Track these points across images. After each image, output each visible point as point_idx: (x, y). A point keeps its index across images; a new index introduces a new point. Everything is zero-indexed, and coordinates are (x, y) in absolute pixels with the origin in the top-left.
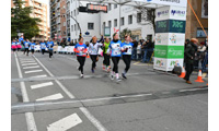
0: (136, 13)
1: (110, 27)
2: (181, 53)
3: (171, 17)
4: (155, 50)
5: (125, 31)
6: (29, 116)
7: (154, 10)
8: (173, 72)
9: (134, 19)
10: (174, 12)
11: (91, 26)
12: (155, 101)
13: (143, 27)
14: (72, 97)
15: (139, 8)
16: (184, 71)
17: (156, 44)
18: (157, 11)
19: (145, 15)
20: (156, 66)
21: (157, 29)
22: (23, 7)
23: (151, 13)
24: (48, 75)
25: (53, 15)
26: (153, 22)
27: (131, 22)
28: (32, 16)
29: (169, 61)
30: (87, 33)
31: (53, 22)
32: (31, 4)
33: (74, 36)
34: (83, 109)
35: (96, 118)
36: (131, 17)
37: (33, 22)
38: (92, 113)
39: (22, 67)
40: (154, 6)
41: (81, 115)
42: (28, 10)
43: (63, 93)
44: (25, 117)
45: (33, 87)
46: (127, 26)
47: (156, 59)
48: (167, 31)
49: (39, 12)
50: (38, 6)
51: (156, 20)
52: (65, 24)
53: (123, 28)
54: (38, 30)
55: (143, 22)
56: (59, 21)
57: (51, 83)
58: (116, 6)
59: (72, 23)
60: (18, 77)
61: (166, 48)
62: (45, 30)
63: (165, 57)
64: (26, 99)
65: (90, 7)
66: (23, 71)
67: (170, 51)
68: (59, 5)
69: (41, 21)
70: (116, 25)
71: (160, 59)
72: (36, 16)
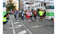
0: (41, 4)
3: (51, 5)
4: (46, 14)
6: (14, 30)
7: (46, 3)
8: (51, 20)
9: (40, 6)
10: (51, 4)
11: (29, 7)
12: (46, 27)
13: (43, 8)
14: (24, 26)
15: (42, 3)
17: (46, 12)
18: (47, 3)
21: (47, 8)
22: (12, 3)
23: (45, 4)
28: (14, 5)
29: (50, 17)
31: (19, 7)
32: (14, 2)
33: (25, 10)
34: (27, 29)
35: (30, 31)
36: (39, 5)
37: (14, 7)
38: (29, 30)
39: (12, 18)
40: (46, 2)
41: (27, 31)
44: (12, 31)
45: (14, 23)
46: (38, 7)
47: (46, 16)
50: (16, 3)
51: (46, 6)
52: (22, 7)
54: (16, 9)
55: (43, 6)
56: (21, 6)
57: (19, 22)
58: (35, 2)
59: (24, 7)
60: (11, 21)
62: (17, 9)
63: (49, 16)
64: (13, 26)
65: (29, 3)
66: (12, 19)
67: (50, 14)
68: (21, 2)
69: (16, 6)
70: (35, 7)
71: (47, 16)
72: (15, 5)
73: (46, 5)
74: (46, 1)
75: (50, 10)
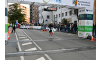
0: (69, 11)
1: (57, 17)
2: (91, 29)
3: (86, 13)
4: (79, 28)
5: (64, 19)
6: (22, 57)
7: (77, 9)
8: (88, 38)
10: (87, 10)
11: (48, 17)
12: (80, 52)
13: (73, 17)
14: (41, 49)
16: (92, 38)
17: (79, 25)
19: (73, 12)
20: (79, 35)
22: (18, 9)
23: (76, 11)
24: (30, 39)
25: (31, 12)
26: (77, 15)
27: (66, 15)
28: (22, 13)
29: (86, 33)
30: (47, 20)
31: (31, 15)
32: (22, 8)
33: (41, 22)
34: (46, 55)
36: (67, 13)
37: (22, 16)
38: (50, 57)
39: (17, 36)
41: (45, 58)
42: (20, 10)
43: (37, 48)
44: (20, 58)
46: (65, 17)
47: (79, 32)
48: (84, 19)
49: (25, 11)
50: (24, 9)
52: (36, 16)
53: (63, 18)
54: (24, 19)
55: (72, 15)
56: (34, 15)
57: (31, 43)
58: (60, 8)
60: (16, 40)
61: (84, 27)
63: (84, 31)
64: (20, 50)
67: (86, 28)
68: (34, 8)
69: (26, 15)
70: (60, 17)
71: (81, 32)
72: (24, 13)
73: (78, 13)
74: (78, 6)
75: (86, 21)
